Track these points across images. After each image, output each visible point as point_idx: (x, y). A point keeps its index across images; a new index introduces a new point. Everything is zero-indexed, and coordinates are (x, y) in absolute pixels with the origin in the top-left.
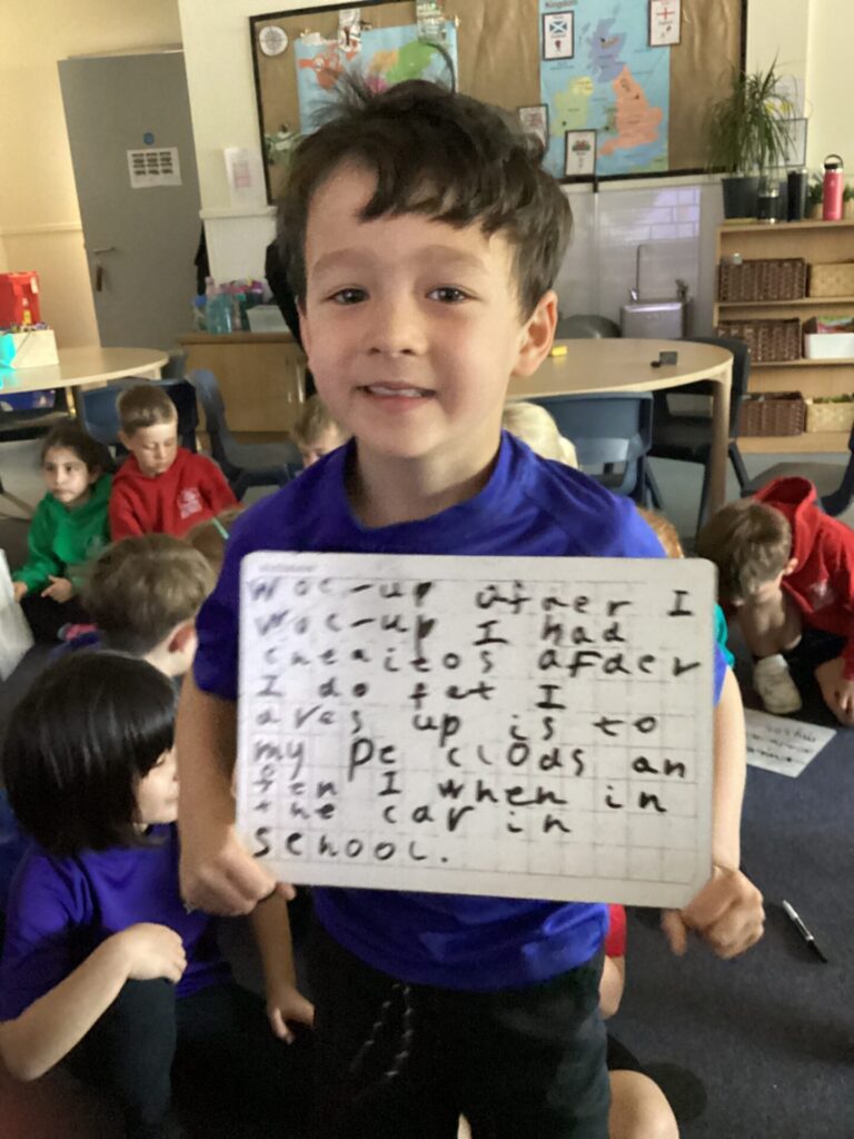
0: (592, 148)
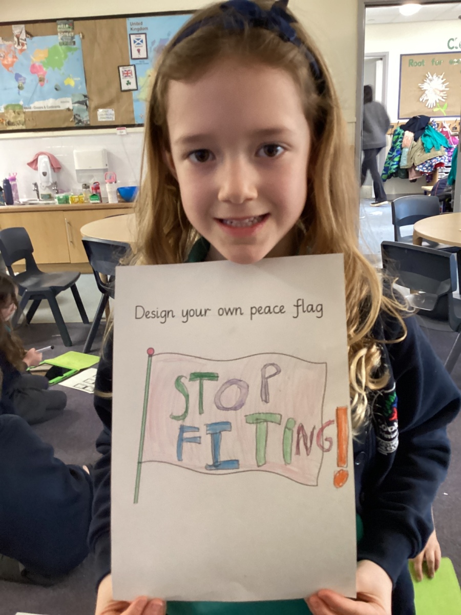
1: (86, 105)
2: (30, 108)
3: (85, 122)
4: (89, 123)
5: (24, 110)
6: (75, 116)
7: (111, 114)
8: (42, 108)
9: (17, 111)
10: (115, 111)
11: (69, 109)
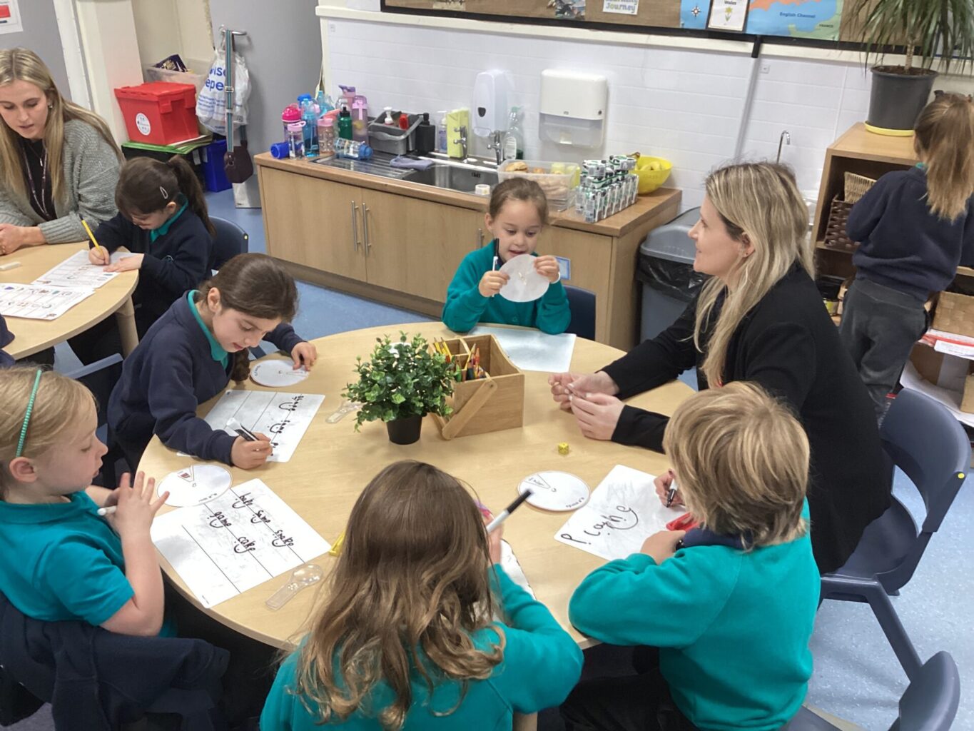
3: (576, 12)
4: (583, 14)
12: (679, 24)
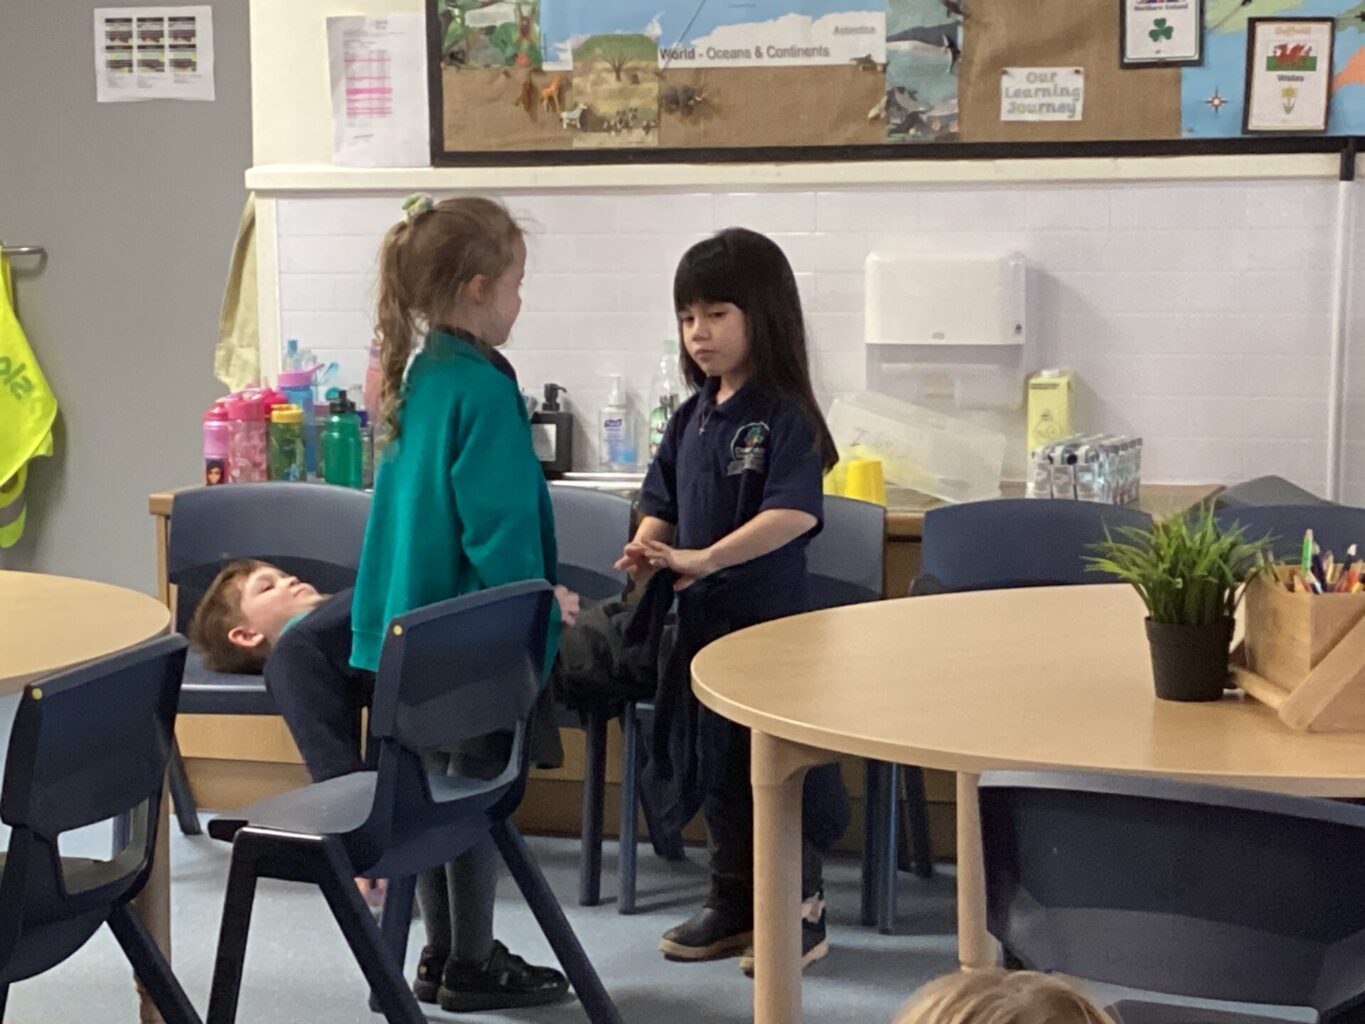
0: (1322, 65)
1: (952, 45)
2: (691, 55)
3: (936, 126)
4: (954, 128)
5: (661, 64)
6: (891, 94)
7: (1065, 92)
8: (747, 54)
9: (629, 64)
10: (1087, 78)
11: (867, 63)
12: (1178, 130)
